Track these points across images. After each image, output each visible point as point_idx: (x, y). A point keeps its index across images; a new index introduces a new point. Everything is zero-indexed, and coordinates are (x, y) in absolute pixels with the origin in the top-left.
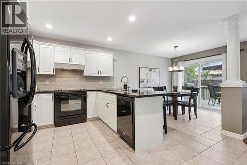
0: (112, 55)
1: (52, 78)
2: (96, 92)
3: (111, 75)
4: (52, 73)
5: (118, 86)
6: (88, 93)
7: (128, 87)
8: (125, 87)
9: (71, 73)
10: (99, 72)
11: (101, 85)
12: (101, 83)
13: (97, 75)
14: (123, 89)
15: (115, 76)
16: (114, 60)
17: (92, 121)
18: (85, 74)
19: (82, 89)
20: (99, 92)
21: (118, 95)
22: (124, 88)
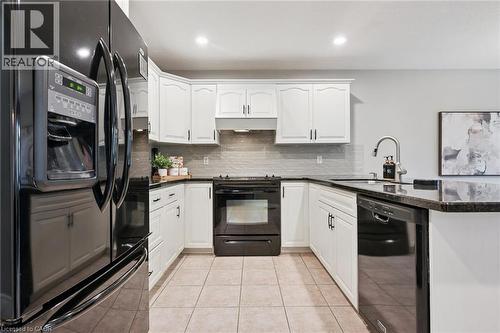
0: (347, 87)
1: (214, 152)
2: (302, 184)
3: (346, 139)
4: (212, 141)
5: (367, 169)
6: (283, 184)
7: (398, 170)
8: (390, 171)
9: (250, 140)
10: (313, 134)
11: (320, 166)
12: (320, 160)
13: (307, 141)
14: (380, 176)
15: (357, 142)
16: (354, 100)
17: (292, 254)
18: (279, 140)
19: (270, 175)
20: (311, 185)
21: (363, 194)
22: (386, 175)
